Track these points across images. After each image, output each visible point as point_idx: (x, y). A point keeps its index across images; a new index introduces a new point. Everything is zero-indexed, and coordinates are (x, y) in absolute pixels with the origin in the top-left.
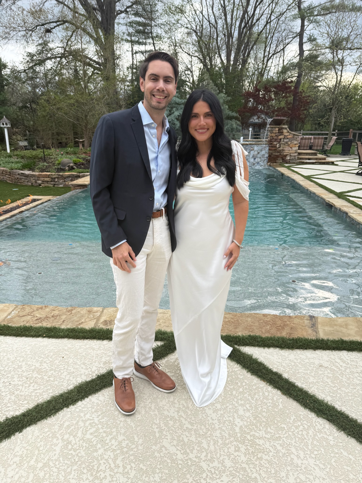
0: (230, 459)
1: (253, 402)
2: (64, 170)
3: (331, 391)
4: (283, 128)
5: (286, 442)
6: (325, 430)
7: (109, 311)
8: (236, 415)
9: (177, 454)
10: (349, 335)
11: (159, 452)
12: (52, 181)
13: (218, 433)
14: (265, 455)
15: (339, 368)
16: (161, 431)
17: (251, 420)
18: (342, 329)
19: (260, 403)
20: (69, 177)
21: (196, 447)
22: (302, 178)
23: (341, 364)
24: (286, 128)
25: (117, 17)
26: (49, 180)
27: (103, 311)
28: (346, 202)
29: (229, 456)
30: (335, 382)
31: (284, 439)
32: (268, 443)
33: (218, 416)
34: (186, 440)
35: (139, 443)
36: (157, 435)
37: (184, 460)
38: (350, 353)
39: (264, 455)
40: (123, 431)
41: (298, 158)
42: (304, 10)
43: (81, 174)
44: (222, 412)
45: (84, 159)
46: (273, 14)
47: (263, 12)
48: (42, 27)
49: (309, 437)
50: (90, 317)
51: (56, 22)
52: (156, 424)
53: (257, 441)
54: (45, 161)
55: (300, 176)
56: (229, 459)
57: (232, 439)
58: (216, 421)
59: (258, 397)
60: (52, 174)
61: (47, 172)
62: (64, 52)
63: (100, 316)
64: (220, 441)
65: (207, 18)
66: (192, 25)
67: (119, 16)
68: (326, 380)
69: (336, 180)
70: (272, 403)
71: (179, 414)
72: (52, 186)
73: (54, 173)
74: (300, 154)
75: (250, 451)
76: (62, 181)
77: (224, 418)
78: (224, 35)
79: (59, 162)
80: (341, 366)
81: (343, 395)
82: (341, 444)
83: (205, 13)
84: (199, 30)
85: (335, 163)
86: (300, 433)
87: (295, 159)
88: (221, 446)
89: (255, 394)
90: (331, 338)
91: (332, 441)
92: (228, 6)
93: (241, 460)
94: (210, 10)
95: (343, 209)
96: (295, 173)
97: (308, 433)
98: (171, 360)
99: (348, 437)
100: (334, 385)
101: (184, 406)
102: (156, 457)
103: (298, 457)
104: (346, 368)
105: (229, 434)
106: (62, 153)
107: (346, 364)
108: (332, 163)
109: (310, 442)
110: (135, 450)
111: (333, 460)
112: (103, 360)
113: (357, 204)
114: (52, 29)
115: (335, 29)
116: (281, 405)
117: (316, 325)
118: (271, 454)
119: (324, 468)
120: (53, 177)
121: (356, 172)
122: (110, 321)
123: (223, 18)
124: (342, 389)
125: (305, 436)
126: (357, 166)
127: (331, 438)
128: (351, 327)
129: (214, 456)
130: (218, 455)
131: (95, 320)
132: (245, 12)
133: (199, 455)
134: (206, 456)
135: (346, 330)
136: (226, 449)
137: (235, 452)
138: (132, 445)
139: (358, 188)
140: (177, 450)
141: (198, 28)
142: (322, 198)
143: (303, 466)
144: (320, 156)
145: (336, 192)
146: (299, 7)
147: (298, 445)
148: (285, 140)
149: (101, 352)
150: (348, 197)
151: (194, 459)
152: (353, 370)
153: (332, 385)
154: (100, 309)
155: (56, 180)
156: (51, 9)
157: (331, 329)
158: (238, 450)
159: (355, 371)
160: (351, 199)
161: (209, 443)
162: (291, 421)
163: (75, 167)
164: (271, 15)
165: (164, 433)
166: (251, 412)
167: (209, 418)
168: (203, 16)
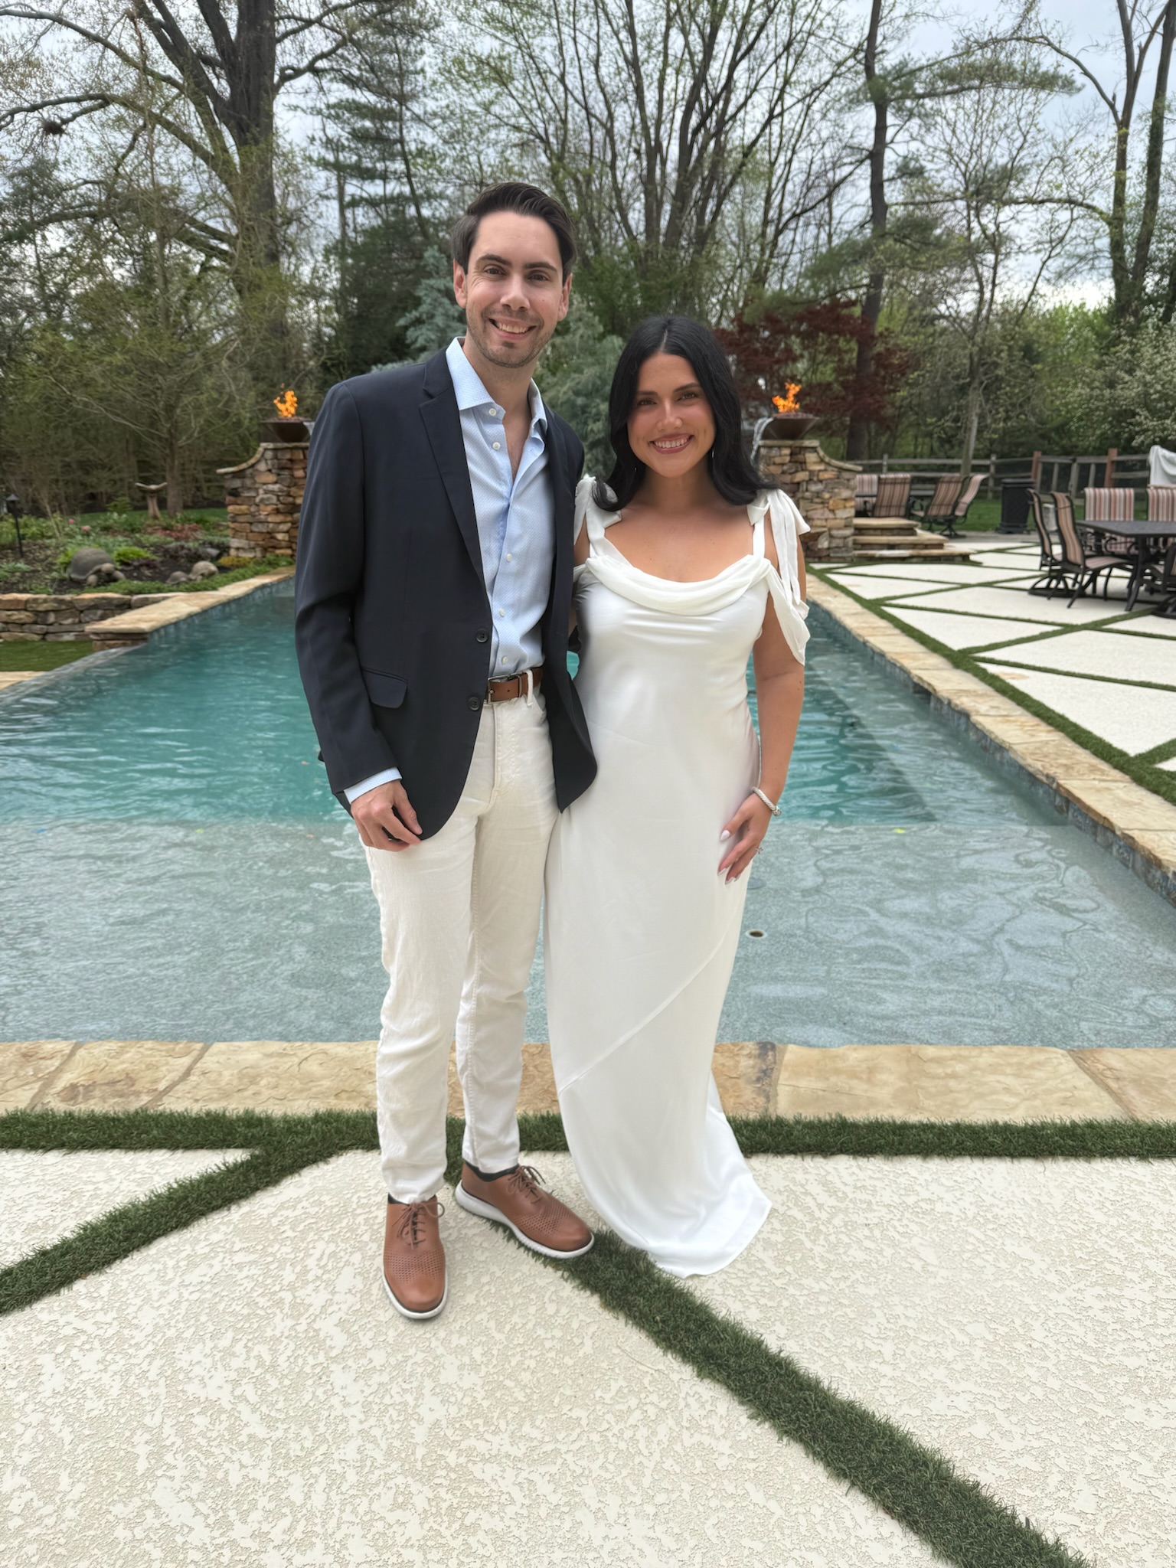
0: (370, 1536)
1: (498, 1336)
2: (79, 585)
3: (767, 1290)
4: (806, 448)
5: (572, 1467)
6: (714, 1421)
7: (96, 1051)
8: (428, 1384)
9: (191, 1529)
10: (872, 1103)
11: (130, 1525)
12: (35, 623)
13: (350, 1451)
14: (492, 1514)
15: (811, 1214)
16: (156, 1455)
17: (474, 1400)
18: (854, 1083)
19: (521, 1341)
20: (94, 606)
21: (263, 1502)
22: (857, 607)
23: (823, 1198)
24: (814, 449)
25: (282, 90)
26: (27, 620)
27: (72, 1053)
28: (975, 680)
29: (367, 1526)
30: (788, 1258)
31: (569, 1457)
32: (510, 1474)
33: (368, 1391)
34: (235, 1478)
35: (69, 1497)
36: (142, 1466)
37: (211, 1549)
38: (862, 1162)
39: (486, 1516)
40: (26, 1458)
41: (855, 543)
42: (884, 77)
43: (135, 597)
44: (385, 1378)
45: (157, 548)
46: (788, 89)
47: (757, 84)
48: (31, 115)
49: (654, 1445)
50: (22, 1073)
51: (78, 100)
52: (147, 1429)
53: (476, 1470)
54: (22, 555)
55: (850, 601)
56: (364, 1536)
57: (395, 1466)
58: (357, 1410)
59: (519, 1320)
60: (35, 600)
61: (24, 591)
62: (108, 198)
63: (59, 1070)
64: (352, 1477)
65: (580, 97)
66: (533, 118)
67: (287, 84)
68: (761, 1255)
69: (961, 610)
70: (561, 1339)
71: (238, 1392)
72: (36, 638)
73: (44, 596)
74: (860, 530)
75: (444, 1505)
76: (70, 621)
77: (388, 1397)
78: (637, 152)
79: (66, 560)
80: (820, 1206)
81: (802, 1300)
82: (752, 1466)
83: (572, 81)
84: (556, 137)
85: (972, 558)
86: (628, 1434)
87: (845, 545)
88: (351, 1492)
89: (513, 1310)
90: (809, 1114)
91: (725, 1457)
92: (647, 61)
93: (406, 1536)
94: (589, 75)
95: (957, 702)
96: (837, 593)
97: (654, 1433)
98: (261, 1211)
99: (781, 1439)
100: (779, 1271)
101: (260, 1363)
102: (115, 1542)
103: (599, 1515)
104: (834, 1211)
105: (388, 1453)
106: (87, 527)
107: (839, 1199)
108: (964, 559)
109: (652, 1465)
110: (50, 1521)
111: (713, 1520)
112: (29, 1218)
113: (1008, 685)
114: (65, 122)
115: (970, 139)
116: (588, 1343)
117: (774, 1076)
118: (510, 1510)
119: (673, 1547)
120: (41, 608)
121: (1028, 584)
122: (86, 1087)
123: (632, 98)
124: (804, 1281)
125: (642, 1445)
126: (1037, 567)
127: (724, 1446)
128: (884, 1077)
129: (318, 1529)
130: (333, 1523)
131: (37, 1086)
132: (700, 80)
133: (265, 1527)
134: (290, 1530)
135: (865, 1087)
136: (365, 1500)
137: (391, 1510)
138: (45, 1504)
139: (1025, 635)
140: (198, 1512)
141: (551, 129)
142: (903, 669)
143: (609, 1546)
144: (924, 535)
145: (950, 650)
146: (869, 69)
147: (608, 1476)
148: (814, 488)
149: (31, 1190)
150: (983, 665)
151: (247, 1543)
152: (855, 1217)
153: (774, 1269)
154: (65, 1046)
155: (52, 618)
156: (63, 58)
157: (820, 1085)
158: (402, 1503)
159: (861, 1220)
160: (992, 669)
161: (311, 1485)
162: (607, 1397)
163: (119, 574)
164: (782, 91)
165: (168, 1458)
166: (482, 1374)
167: (335, 1401)
168: (566, 88)
